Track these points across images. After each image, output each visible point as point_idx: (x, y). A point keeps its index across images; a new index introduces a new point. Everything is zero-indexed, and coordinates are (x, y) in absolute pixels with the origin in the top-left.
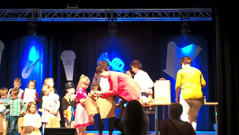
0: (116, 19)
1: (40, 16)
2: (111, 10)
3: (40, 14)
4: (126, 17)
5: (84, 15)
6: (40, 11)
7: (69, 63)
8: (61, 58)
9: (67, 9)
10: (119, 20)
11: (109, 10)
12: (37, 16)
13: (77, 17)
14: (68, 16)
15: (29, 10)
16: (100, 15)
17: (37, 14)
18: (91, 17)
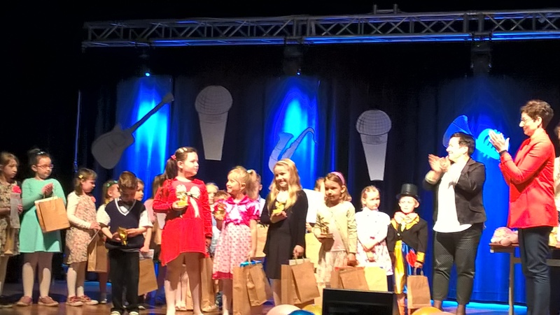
0: (491, 36)
1: (311, 32)
2: (478, 13)
3: (311, 28)
4: (517, 29)
5: (412, 27)
6: (312, 21)
7: (375, 139)
8: (357, 127)
9: (373, 14)
10: (499, 36)
11: (475, 14)
12: (304, 33)
13: (395, 32)
14: (375, 31)
15: (288, 20)
16: (452, 26)
17: (304, 27)
18: (428, 32)
